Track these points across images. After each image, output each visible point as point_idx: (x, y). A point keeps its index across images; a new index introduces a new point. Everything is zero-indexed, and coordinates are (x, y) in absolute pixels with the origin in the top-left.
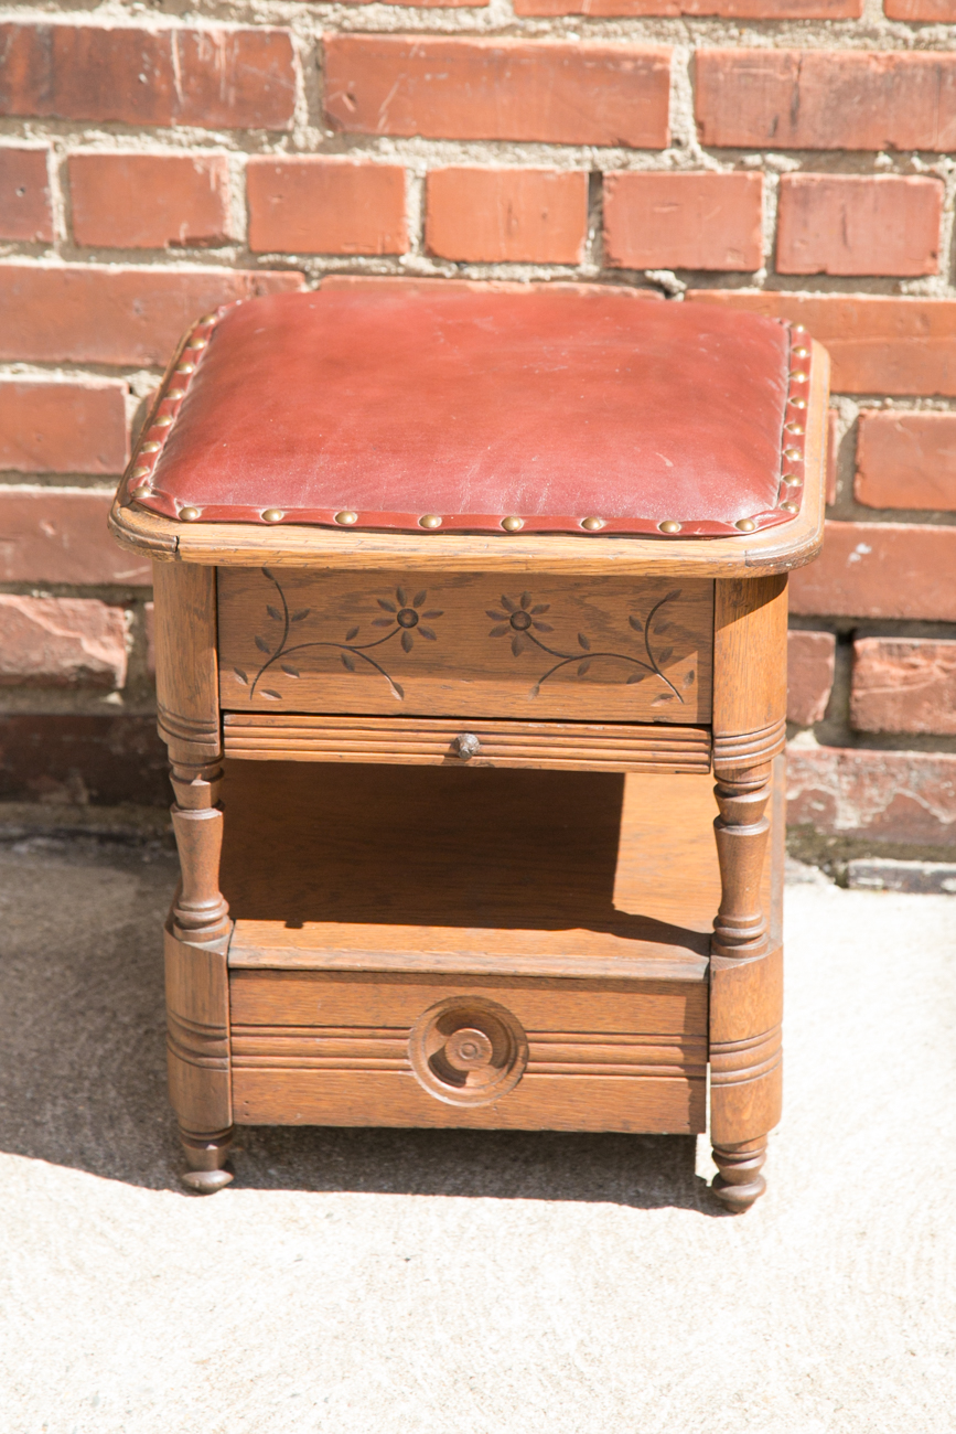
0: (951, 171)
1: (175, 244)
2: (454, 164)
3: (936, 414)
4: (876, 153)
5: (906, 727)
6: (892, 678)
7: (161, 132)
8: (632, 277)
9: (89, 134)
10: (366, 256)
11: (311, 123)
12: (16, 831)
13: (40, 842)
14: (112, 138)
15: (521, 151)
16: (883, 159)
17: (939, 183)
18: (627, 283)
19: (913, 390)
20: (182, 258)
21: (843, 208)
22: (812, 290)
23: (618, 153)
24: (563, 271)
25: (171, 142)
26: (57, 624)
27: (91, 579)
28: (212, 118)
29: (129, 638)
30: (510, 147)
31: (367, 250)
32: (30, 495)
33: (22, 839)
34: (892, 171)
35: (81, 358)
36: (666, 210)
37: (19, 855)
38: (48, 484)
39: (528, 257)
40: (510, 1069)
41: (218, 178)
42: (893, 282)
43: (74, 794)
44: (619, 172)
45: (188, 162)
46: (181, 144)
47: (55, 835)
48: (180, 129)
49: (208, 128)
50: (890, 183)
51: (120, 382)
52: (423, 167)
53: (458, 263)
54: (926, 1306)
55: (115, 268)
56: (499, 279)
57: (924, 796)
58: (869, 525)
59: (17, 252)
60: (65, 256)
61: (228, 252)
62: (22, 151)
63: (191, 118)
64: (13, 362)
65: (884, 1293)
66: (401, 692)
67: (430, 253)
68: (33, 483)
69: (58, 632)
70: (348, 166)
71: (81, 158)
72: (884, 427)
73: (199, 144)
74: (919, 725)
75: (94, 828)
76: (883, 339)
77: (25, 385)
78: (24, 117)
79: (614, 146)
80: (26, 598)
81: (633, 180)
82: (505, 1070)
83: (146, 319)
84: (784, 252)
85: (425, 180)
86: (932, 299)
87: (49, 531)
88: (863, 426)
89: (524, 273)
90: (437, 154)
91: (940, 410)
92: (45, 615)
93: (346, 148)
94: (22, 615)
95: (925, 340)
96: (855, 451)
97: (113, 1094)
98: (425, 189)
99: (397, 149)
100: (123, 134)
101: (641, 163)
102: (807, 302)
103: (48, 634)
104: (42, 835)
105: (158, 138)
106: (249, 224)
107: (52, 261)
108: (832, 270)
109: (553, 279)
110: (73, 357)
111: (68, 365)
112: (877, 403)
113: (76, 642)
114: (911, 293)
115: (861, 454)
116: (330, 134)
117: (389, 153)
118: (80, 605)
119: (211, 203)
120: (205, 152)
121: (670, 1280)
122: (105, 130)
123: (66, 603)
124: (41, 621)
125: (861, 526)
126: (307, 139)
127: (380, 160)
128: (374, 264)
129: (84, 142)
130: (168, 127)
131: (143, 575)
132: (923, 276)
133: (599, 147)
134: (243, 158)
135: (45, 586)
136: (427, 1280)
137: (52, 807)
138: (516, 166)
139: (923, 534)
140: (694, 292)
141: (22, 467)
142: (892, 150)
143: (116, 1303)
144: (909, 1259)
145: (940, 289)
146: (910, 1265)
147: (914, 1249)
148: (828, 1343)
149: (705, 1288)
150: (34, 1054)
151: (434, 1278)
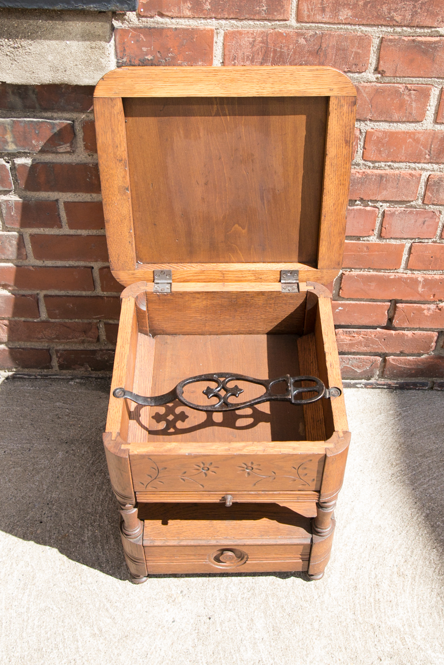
0: (381, 206)
3: (368, 273)
4: (356, 201)
5: (349, 351)
6: (347, 340)
12: (70, 377)
13: (77, 380)
16: (358, 202)
17: (377, 209)
19: (361, 267)
33: (72, 379)
34: (361, 205)
37: (71, 385)
40: (241, 560)
42: (358, 238)
43: (86, 369)
47: (82, 378)
50: (360, 209)
54: (381, 629)
57: (353, 367)
58: (343, 302)
65: (367, 622)
66: (203, 486)
72: (351, 277)
74: (353, 350)
75: (94, 376)
76: (353, 253)
82: (240, 559)
86: (371, 242)
87: (70, 306)
88: (344, 277)
91: (370, 272)
95: (366, 254)
96: (341, 284)
97: (107, 522)
104: (78, 378)
112: (349, 270)
114: (364, 241)
115: (342, 284)
121: (297, 623)
125: (340, 302)
131: (102, 317)
132: (369, 236)
136: (217, 631)
137: (80, 371)
139: (360, 304)
142: (362, 200)
143: (114, 654)
144: (372, 600)
145: (374, 239)
146: (373, 604)
147: (373, 594)
148: (352, 656)
149: (309, 627)
150: (80, 499)
151: (219, 629)
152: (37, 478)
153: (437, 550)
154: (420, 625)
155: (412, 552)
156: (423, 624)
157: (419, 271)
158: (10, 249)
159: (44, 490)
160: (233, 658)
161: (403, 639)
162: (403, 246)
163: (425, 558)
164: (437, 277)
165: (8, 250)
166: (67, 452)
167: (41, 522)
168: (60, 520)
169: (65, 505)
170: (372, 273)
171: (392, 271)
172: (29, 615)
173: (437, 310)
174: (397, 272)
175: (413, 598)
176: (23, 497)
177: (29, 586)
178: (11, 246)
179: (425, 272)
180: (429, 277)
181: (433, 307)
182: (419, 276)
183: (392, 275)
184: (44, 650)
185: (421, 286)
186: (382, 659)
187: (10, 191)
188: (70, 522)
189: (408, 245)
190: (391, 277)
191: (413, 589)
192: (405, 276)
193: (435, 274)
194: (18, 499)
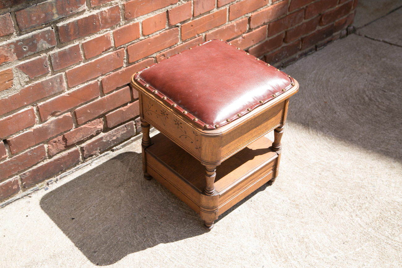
1: (103, 52)
2: (146, 18)
3: (215, 30)
7: (98, 32)
8: (173, 27)
9: (86, 38)
10: (134, 40)
11: (123, 21)
12: (90, 162)
14: (89, 37)
15: (156, 12)
18: (173, 28)
19: (212, 28)
20: (104, 54)
21: (203, 3)
22: (198, 18)
23: (171, 6)
24: (164, 30)
25: (100, 33)
26: (92, 126)
27: (97, 116)
28: (107, 26)
29: (103, 122)
30: (154, 12)
31: (134, 39)
32: (85, 107)
35: (90, 79)
36: (178, 13)
38: (87, 103)
39: (159, 30)
41: (109, 37)
42: (209, 12)
44: (170, 9)
45: (104, 36)
46: (102, 33)
48: (101, 31)
49: (106, 29)
51: (96, 80)
52: (141, 21)
53: (148, 35)
54: (311, 166)
55: (93, 61)
56: (154, 35)
59: (76, 65)
60: (84, 62)
61: (111, 49)
62: (75, 46)
63: (103, 28)
64: (78, 85)
65: (305, 167)
67: (144, 35)
68: (84, 105)
69: (93, 127)
70: (130, 25)
71: (85, 43)
72: (209, 35)
73: (105, 32)
76: (208, 21)
77: (81, 88)
78: (74, 40)
79: (170, 5)
80: (86, 124)
81: (173, 9)
83: (100, 67)
84: (195, 13)
85: (142, 23)
86: (214, 12)
87: (89, 111)
89: (158, 33)
90: (144, 18)
92: (90, 125)
93: (128, 23)
94: (86, 127)
95: (213, 19)
98: (142, 24)
99: (137, 19)
100: (91, 36)
101: (174, 6)
102: (198, 20)
103: (91, 128)
104: (95, 160)
105: (97, 34)
106: (115, 43)
107: (82, 64)
108: (202, 13)
109: (162, 32)
110: (88, 80)
111: (88, 81)
112: (207, 32)
113: (96, 127)
114: (212, 12)
116: (126, 21)
117: (136, 21)
118: (95, 121)
119: (109, 42)
120: (106, 33)
122: (88, 36)
123: (93, 122)
124: (89, 127)
126: (122, 23)
127: (135, 22)
128: (135, 41)
129: (85, 40)
130: (100, 31)
131: (105, 111)
132: (213, 9)
133: (168, 6)
134: (112, 31)
135: (89, 121)
138: (156, 15)
140: (182, 25)
141: (82, 103)
143: (231, 235)
144: (299, 160)
145: (215, 10)
146: (301, 161)
147: (297, 158)
148: (311, 179)
149: (288, 181)
150: (152, 200)
151: (259, 202)
152: (123, 205)
153: (303, 133)
154: (322, 157)
155: (296, 138)
156: (322, 156)
157: (233, 20)
158: (57, 86)
159: (132, 207)
160: (273, 206)
161: (321, 164)
162: (226, 9)
163: (302, 137)
164: (241, 20)
165: (56, 87)
166: (125, 189)
167: (145, 218)
168: (153, 212)
169: (148, 206)
170: (217, 29)
171: (224, 25)
172: (181, 248)
173: (243, 39)
174: (226, 25)
175: (311, 151)
176: (125, 215)
177: (169, 240)
178: (57, 84)
179: (236, 20)
180: (238, 22)
181: (241, 38)
182: (234, 23)
183: (224, 27)
184: (202, 253)
185: (235, 28)
186: (321, 173)
187: (54, 47)
188: (158, 210)
189: (228, 8)
190: (224, 28)
191: (308, 148)
192: (229, 25)
193: (239, 20)
194: (123, 218)
